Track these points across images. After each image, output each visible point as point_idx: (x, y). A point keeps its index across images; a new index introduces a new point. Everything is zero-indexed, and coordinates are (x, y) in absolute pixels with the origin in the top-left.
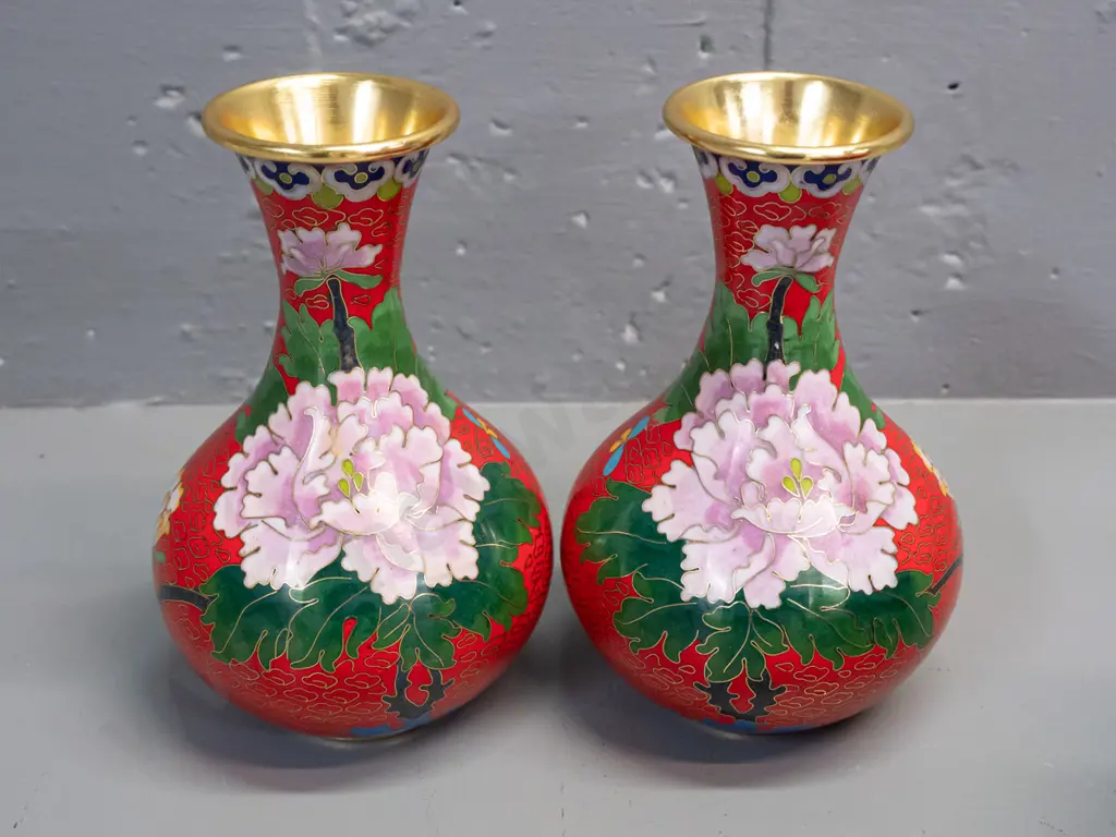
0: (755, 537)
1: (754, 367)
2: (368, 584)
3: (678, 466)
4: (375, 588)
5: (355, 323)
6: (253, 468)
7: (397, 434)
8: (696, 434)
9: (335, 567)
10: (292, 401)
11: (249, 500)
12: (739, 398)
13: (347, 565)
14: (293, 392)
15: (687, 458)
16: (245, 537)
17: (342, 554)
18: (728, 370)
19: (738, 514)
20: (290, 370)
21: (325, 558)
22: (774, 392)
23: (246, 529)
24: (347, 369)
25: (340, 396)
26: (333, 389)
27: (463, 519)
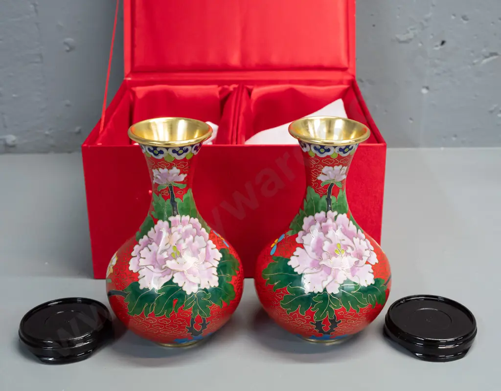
0: (329, 270)
1: (322, 214)
2: (182, 287)
3: (298, 249)
4: (184, 289)
5: (178, 200)
6: (142, 249)
7: (191, 238)
8: (304, 238)
9: (170, 282)
10: (156, 227)
11: (141, 260)
12: (318, 225)
13: (175, 281)
14: (156, 223)
15: (301, 246)
16: (140, 272)
17: (173, 277)
18: (314, 215)
19: (321, 263)
20: (156, 217)
21: (167, 279)
22: (330, 221)
23: (140, 270)
24: (174, 215)
25: (172, 225)
26: (170, 222)
27: (213, 267)
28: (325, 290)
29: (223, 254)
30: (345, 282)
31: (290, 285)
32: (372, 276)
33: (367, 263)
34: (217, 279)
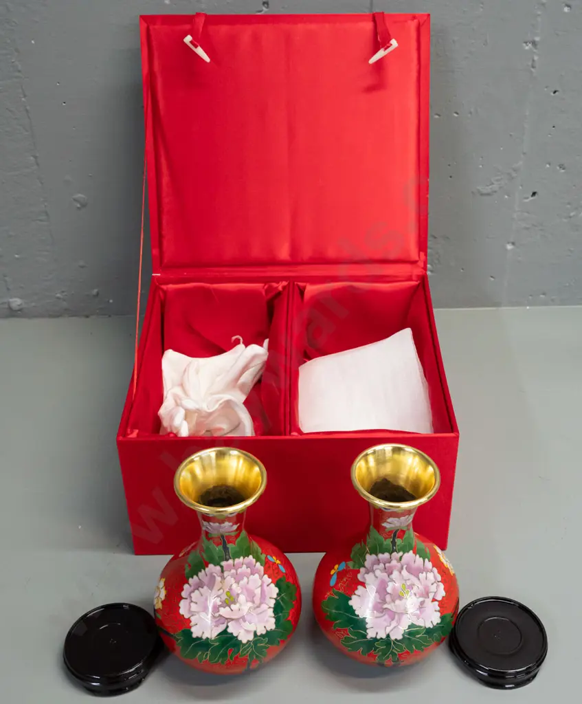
0: (393, 615)
1: (386, 555)
2: (237, 637)
3: (360, 587)
4: (239, 638)
5: (230, 546)
6: (193, 592)
7: (245, 579)
8: (366, 576)
9: (225, 632)
10: (207, 569)
11: (192, 604)
12: (382, 565)
13: (229, 630)
14: (207, 566)
15: (363, 584)
16: (192, 619)
17: (227, 627)
18: (377, 555)
19: (385, 606)
20: (207, 560)
21: (221, 628)
22: (394, 562)
23: (192, 616)
24: (227, 560)
25: (224, 569)
26: (222, 567)
27: (270, 607)
28: (388, 636)
29: (279, 589)
30: (410, 627)
31: (352, 627)
32: (439, 614)
33: (434, 600)
34: (274, 620)
